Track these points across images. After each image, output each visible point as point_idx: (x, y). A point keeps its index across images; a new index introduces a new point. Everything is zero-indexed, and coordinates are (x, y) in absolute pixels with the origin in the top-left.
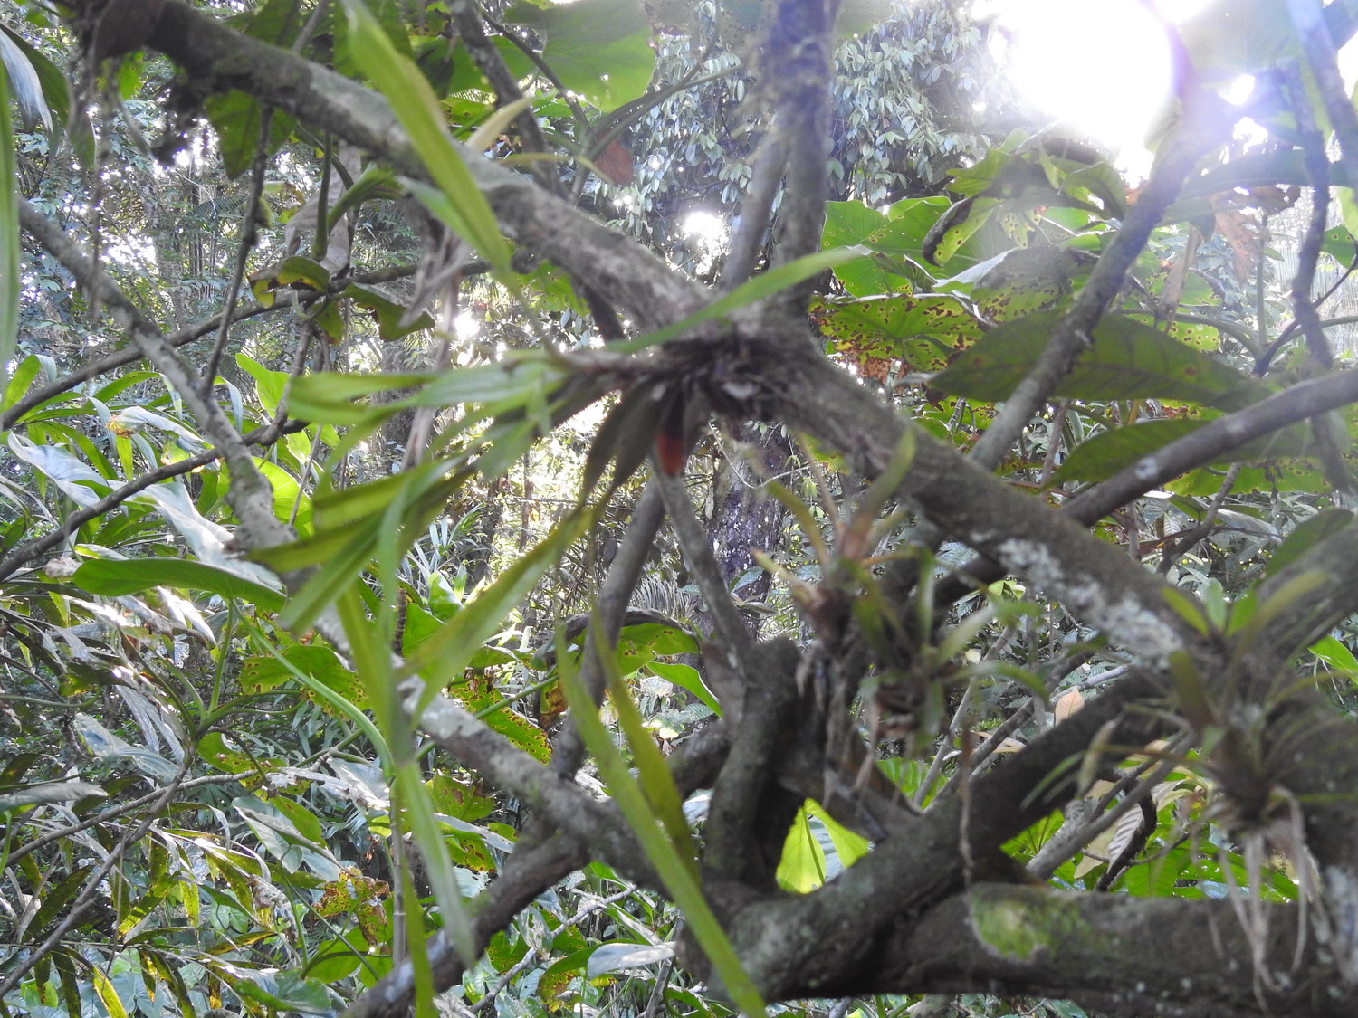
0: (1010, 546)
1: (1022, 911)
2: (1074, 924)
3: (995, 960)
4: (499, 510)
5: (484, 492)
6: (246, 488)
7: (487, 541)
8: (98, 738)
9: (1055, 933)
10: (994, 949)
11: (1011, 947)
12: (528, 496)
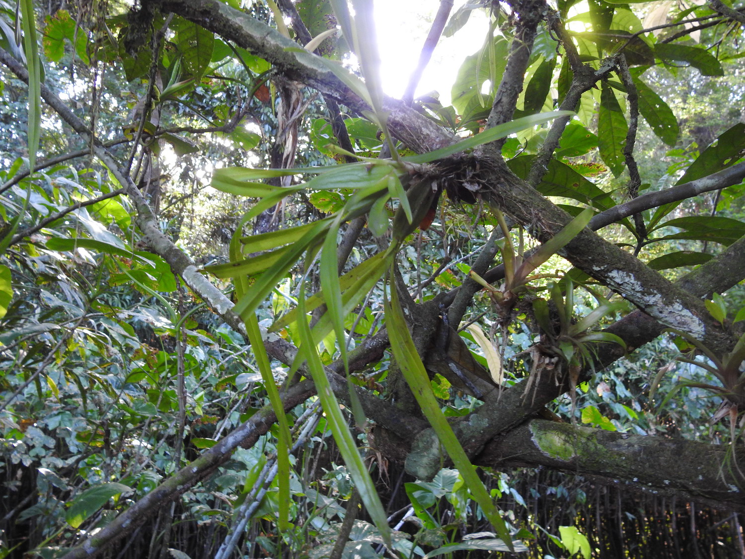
0: (614, 274)
1: (563, 437)
2: (596, 447)
3: (548, 458)
4: (183, 218)
5: (178, 212)
6: (146, 218)
7: (179, 228)
8: (50, 299)
9: (586, 450)
10: (548, 454)
11: (558, 454)
12: (193, 213)
